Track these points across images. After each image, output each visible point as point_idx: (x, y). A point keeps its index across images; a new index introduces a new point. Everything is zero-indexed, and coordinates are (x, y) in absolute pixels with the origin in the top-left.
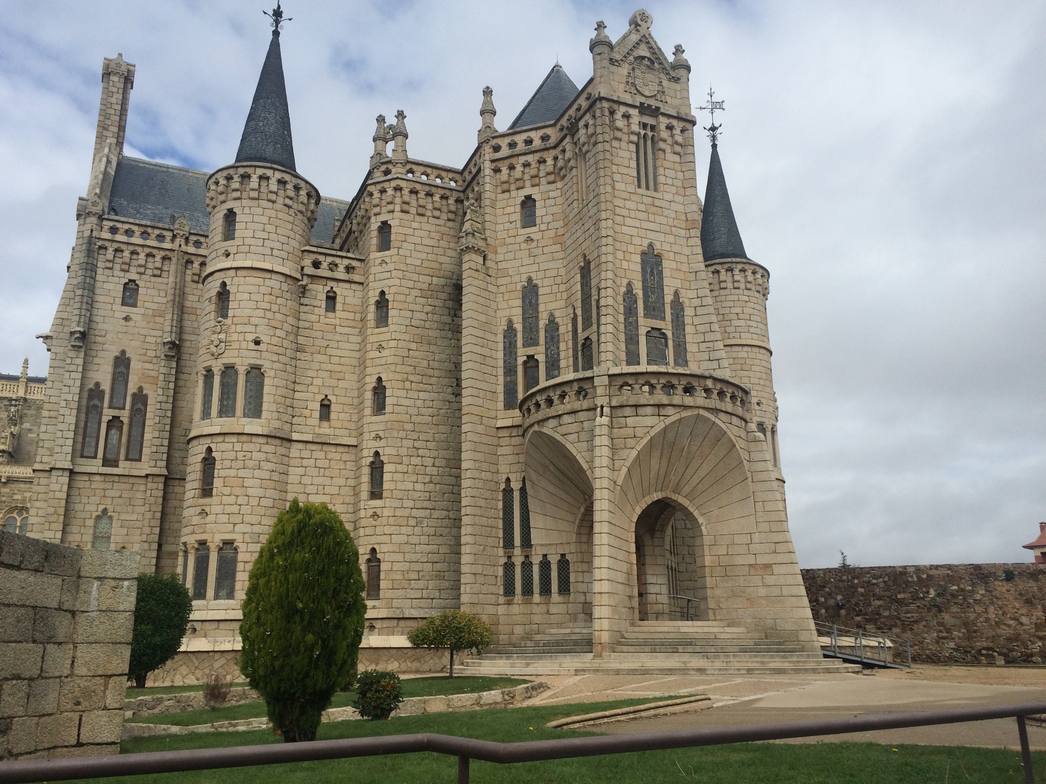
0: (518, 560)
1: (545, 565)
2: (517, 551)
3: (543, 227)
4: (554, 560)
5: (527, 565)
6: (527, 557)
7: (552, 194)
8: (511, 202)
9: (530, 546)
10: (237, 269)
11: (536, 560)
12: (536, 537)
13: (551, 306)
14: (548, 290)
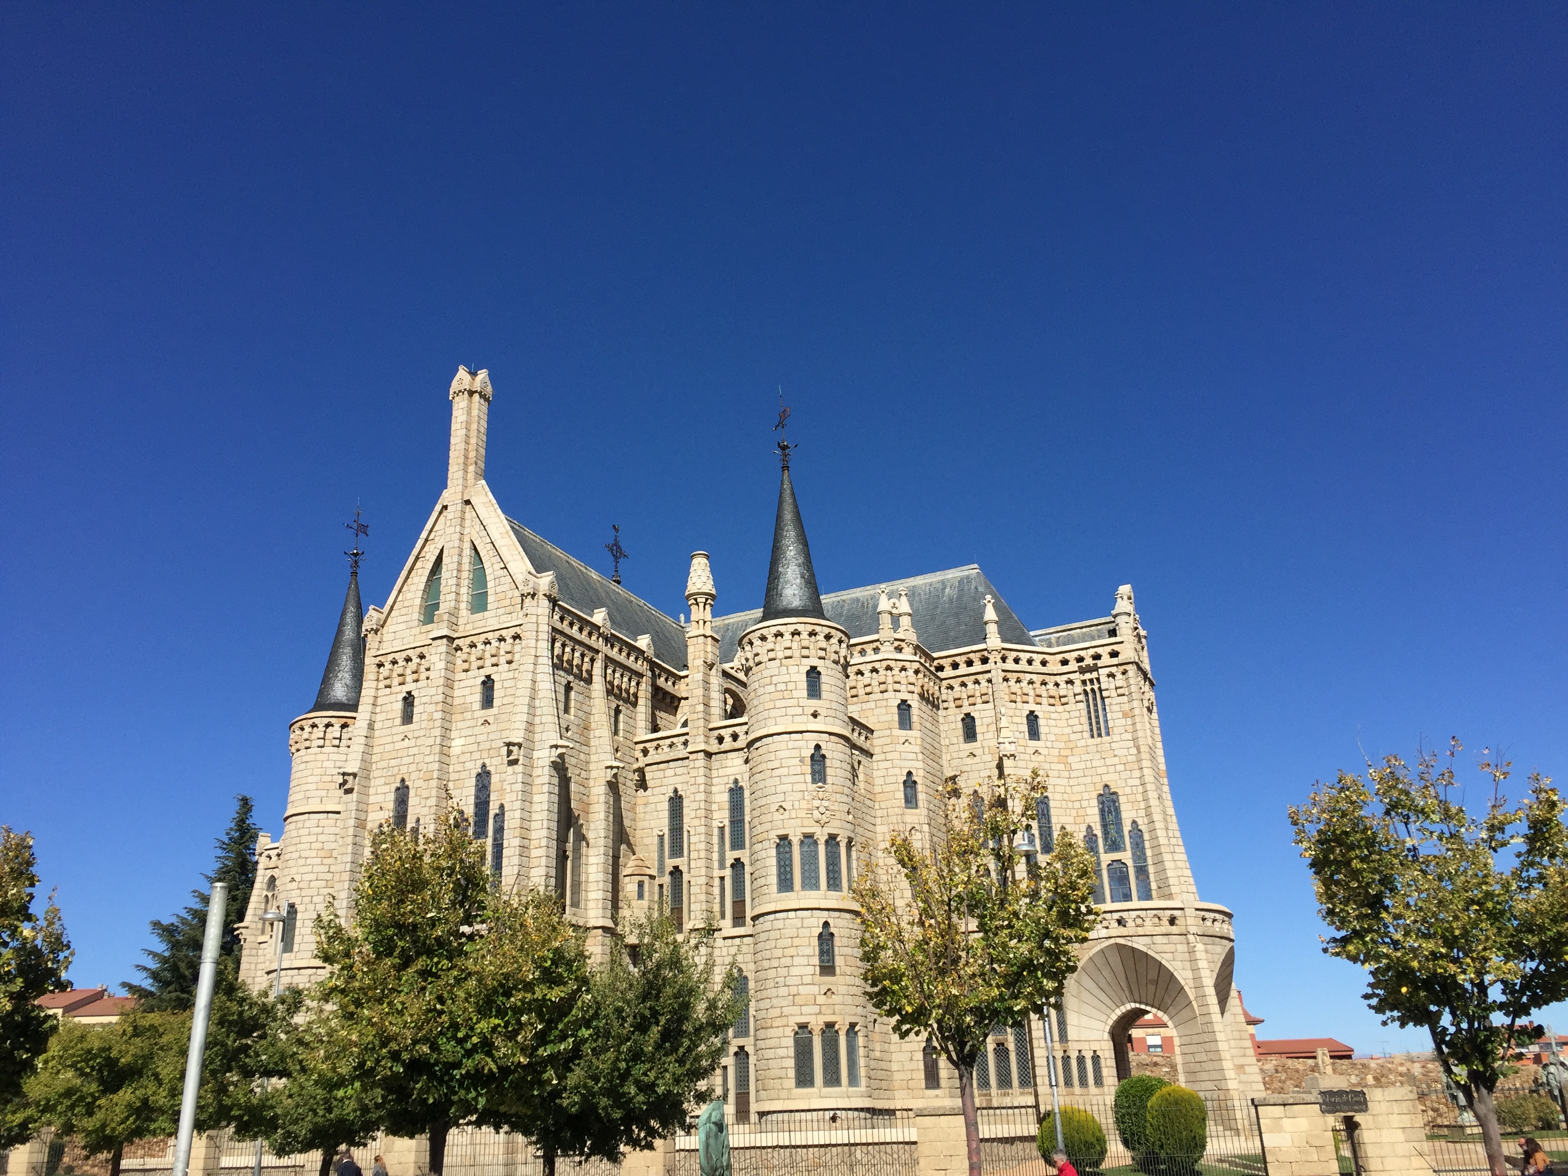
0: (1059, 1055)
1: (1081, 1060)
2: (1057, 1045)
3: (1049, 744)
4: (1088, 1055)
5: (1066, 1059)
6: (1065, 1051)
7: (1053, 716)
8: (1018, 713)
9: (1067, 1041)
10: (830, 734)
11: (1074, 1055)
12: (1072, 1033)
13: (1064, 820)
14: (1058, 804)
